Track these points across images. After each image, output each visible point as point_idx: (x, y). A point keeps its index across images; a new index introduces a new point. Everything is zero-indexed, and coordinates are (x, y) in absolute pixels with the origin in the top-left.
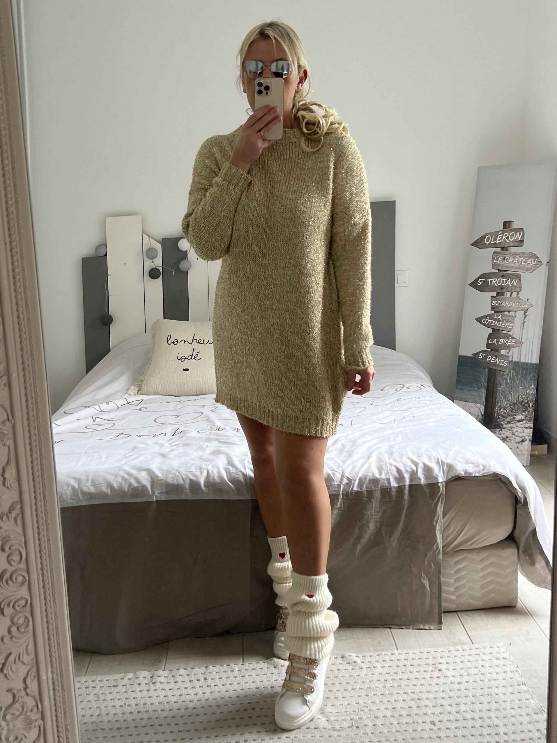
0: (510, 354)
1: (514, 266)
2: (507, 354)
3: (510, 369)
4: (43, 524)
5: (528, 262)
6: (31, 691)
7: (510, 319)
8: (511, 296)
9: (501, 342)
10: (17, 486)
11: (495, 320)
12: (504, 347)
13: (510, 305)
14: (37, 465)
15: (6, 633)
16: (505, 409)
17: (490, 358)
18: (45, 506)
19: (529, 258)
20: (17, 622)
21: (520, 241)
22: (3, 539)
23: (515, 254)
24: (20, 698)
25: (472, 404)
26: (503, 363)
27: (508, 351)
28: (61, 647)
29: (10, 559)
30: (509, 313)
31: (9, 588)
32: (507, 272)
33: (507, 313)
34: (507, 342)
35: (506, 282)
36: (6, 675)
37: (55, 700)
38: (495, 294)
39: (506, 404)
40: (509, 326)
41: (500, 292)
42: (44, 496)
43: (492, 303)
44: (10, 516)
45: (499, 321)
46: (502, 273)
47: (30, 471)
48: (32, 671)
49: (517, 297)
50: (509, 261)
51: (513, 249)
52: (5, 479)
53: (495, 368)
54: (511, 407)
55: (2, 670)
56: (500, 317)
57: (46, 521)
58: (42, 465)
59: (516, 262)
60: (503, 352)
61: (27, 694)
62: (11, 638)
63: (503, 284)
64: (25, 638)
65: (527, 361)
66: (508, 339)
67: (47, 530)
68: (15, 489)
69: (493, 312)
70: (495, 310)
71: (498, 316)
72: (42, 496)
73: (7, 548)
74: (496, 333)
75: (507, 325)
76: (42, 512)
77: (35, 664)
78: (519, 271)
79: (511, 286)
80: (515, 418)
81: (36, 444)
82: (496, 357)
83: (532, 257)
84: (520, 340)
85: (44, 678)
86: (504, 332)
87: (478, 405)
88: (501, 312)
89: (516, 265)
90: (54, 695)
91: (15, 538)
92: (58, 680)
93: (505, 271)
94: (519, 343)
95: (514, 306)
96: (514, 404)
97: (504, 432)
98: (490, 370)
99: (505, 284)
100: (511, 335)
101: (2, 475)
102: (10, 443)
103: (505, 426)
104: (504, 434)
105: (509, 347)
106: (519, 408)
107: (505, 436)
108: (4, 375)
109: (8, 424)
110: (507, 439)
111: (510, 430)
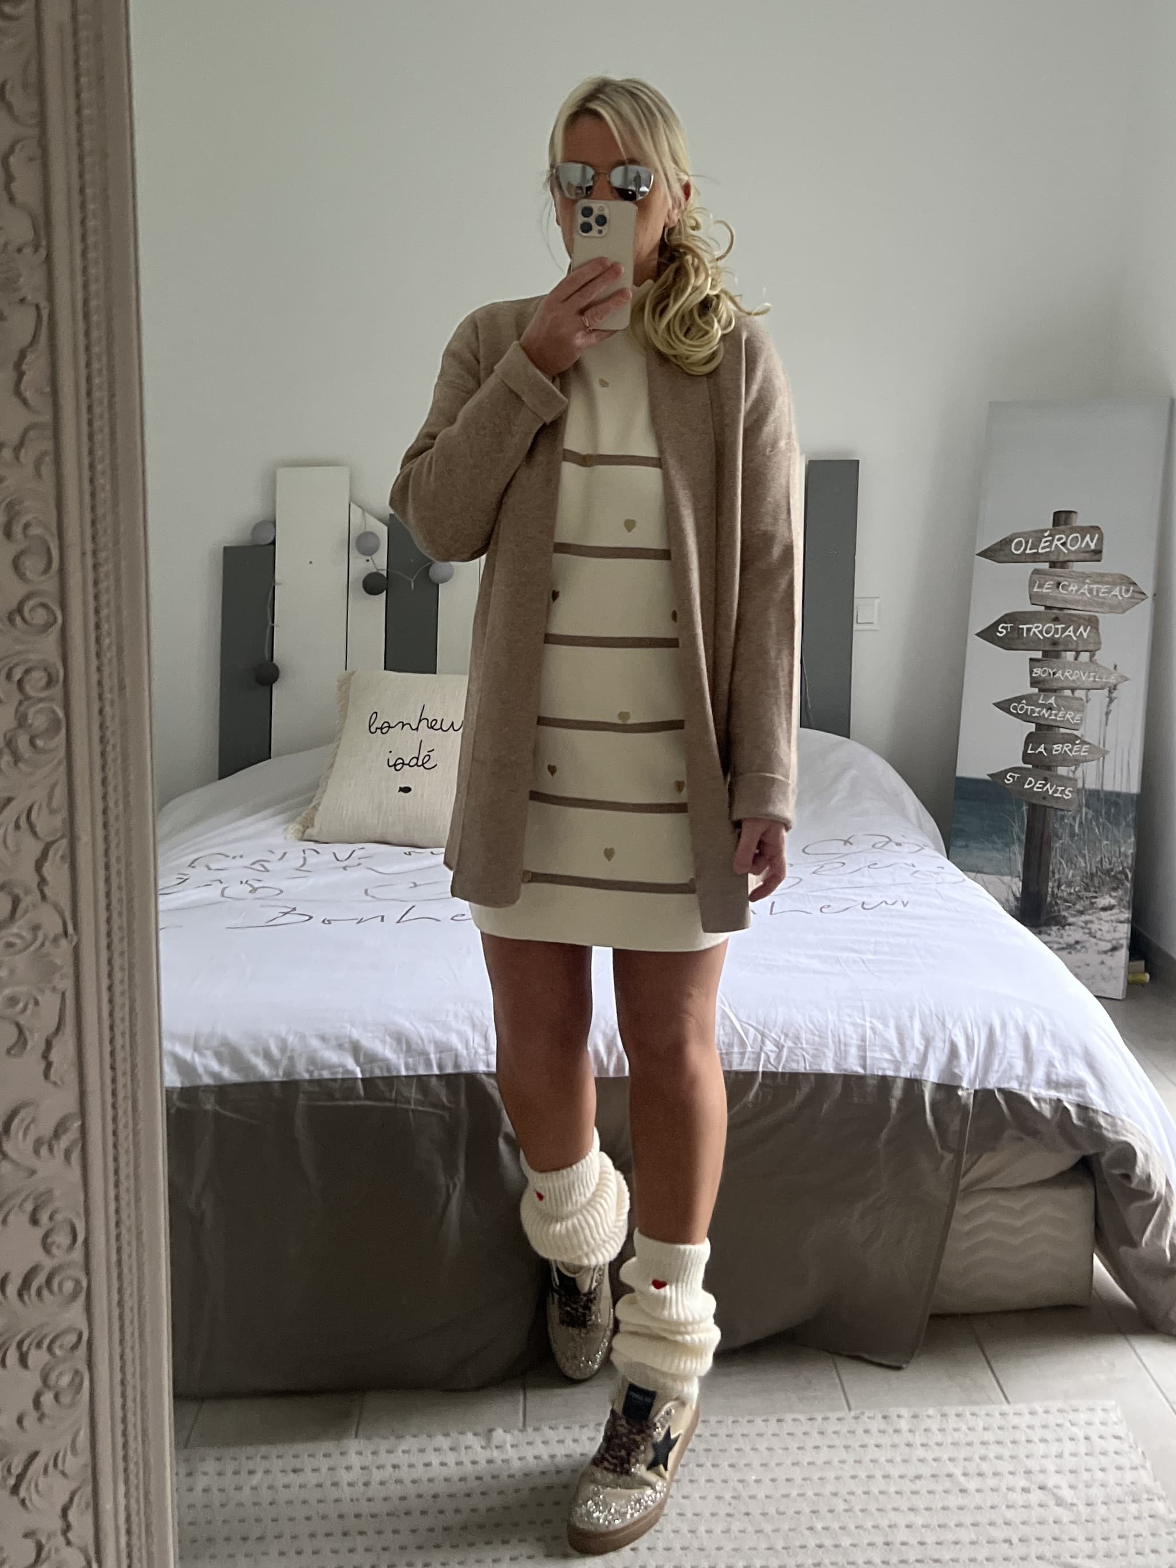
0: (1079, 774)
1: (1082, 601)
2: (1071, 775)
3: (1080, 806)
5: (1113, 593)
6: (78, 1536)
7: (1075, 704)
8: (1076, 659)
9: (1056, 751)
10: (76, 1081)
11: (1042, 706)
12: (1064, 760)
13: (1074, 678)
14: (123, 1033)
15: (30, 1408)
16: (1069, 884)
17: (1031, 782)
19: (1115, 584)
20: (56, 1382)
21: (1093, 550)
22: (38, 1198)
23: (1083, 577)
24: (53, 1551)
25: (1001, 878)
26: (1063, 792)
27: (1073, 768)
29: (49, 1240)
30: (1073, 693)
31: (42, 1306)
32: (1066, 611)
33: (1068, 693)
34: (1071, 750)
35: (1064, 632)
36: (23, 1502)
38: (1039, 655)
39: (1073, 876)
40: (1073, 718)
41: (1052, 651)
43: (1032, 672)
44: (56, 1148)
46: (1055, 613)
48: (81, 1492)
49: (1090, 660)
50: (1071, 588)
51: (1077, 567)
52: (49, 1066)
53: (1044, 803)
54: (1085, 880)
55: (15, 1490)
56: (1052, 700)
58: (132, 1034)
59: (1086, 592)
60: (1062, 771)
61: (69, 1543)
62: (39, 1419)
63: (1056, 636)
64: (71, 1418)
65: (1117, 789)
66: (1074, 744)
68: (71, 1084)
69: (1036, 691)
70: (1040, 686)
71: (1046, 698)
73: (44, 1217)
74: (1043, 732)
75: (1068, 716)
77: (89, 1475)
78: (1092, 609)
79: (1075, 639)
80: (1092, 904)
82: (1046, 779)
83: (1121, 583)
84: (1102, 746)
85: (108, 1508)
86: (1062, 730)
87: (1012, 879)
88: (1055, 691)
89: (1085, 598)
90: (129, 1544)
91: (64, 1194)
92: (138, 1511)
93: (1062, 609)
94: (1098, 752)
95: (1084, 678)
96: (1092, 874)
97: (1070, 933)
98: (1033, 808)
99: (1062, 634)
100: (1080, 736)
101: (45, 1056)
102: (66, 984)
103: (1071, 920)
104: (1069, 936)
105: (1077, 760)
106: (1103, 883)
107: (1071, 941)
108: (62, 837)
109: (64, 942)
110: (1078, 947)
111: (1082, 928)
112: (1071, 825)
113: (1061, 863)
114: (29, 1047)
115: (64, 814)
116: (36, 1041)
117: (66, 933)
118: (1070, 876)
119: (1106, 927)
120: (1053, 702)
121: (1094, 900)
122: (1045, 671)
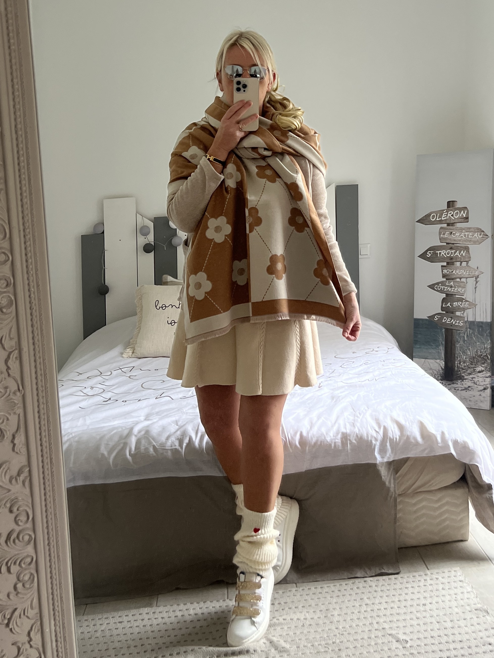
0: (465, 314)
1: (462, 240)
2: (462, 315)
3: (467, 328)
4: (49, 485)
5: (475, 236)
6: (35, 644)
7: (462, 285)
8: (461, 265)
9: (455, 305)
10: (26, 452)
11: (448, 286)
12: (459, 309)
13: (460, 273)
14: (45, 431)
15: (12, 590)
16: (464, 362)
17: (445, 319)
18: (52, 468)
19: (475, 232)
20: (23, 578)
21: (465, 218)
22: (12, 501)
23: (461, 230)
24: (24, 650)
25: (432, 361)
26: (459, 323)
27: (463, 312)
28: (64, 601)
29: (18, 519)
30: (460, 280)
31: (16, 547)
32: (455, 245)
33: (458, 280)
34: (461, 305)
35: (455, 254)
36: (11, 630)
37: (57, 651)
38: (445, 264)
39: (466, 358)
40: (461, 291)
41: (450, 262)
42: (51, 459)
43: (442, 271)
44: (18, 480)
45: (451, 287)
46: (451, 246)
47: (39, 437)
48: (35, 625)
49: (467, 265)
50: (456, 235)
51: (459, 225)
52: (14, 445)
53: (452, 328)
54: (471, 360)
55: (7, 625)
56: (452, 283)
57: (53, 483)
58: (49, 431)
59: (463, 236)
60: (458, 314)
61: (31, 646)
62: (17, 595)
63: (452, 256)
64: (31, 594)
65: (482, 320)
66: (462, 302)
67: (53, 490)
68: (24, 453)
69: (445, 279)
70: (446, 277)
71: (449, 282)
72: (49, 459)
73: (15, 509)
74: (449, 297)
75: (459, 290)
76: (48, 474)
77: (39, 618)
78: (466, 243)
79: (460, 256)
80: (474, 370)
81: (44, 411)
82: (451, 318)
83: (477, 232)
84: (474, 302)
85: (47, 630)
86: (457, 296)
87: (438, 361)
88: (453, 279)
89: (463, 239)
90: (57, 646)
91: (23, 499)
92: (60, 632)
93: (453, 244)
94: (473, 305)
95: (465, 273)
96: (473, 357)
97: (465, 383)
98: (447, 330)
99: (454, 255)
100: (464, 298)
101: (12, 442)
102: (20, 411)
103: (466, 377)
104: (465, 384)
105: (464, 309)
106: (478, 361)
107: (467, 386)
108: (16, 349)
109: (18, 394)
110: (470, 389)
111: (471, 380)
112: (463, 336)
113: (460, 353)
114: (5, 438)
115: (16, 339)
116: (8, 435)
117: (19, 390)
118: (464, 358)
119: (480, 380)
120: (452, 284)
121: (475, 368)
122: (448, 271)
